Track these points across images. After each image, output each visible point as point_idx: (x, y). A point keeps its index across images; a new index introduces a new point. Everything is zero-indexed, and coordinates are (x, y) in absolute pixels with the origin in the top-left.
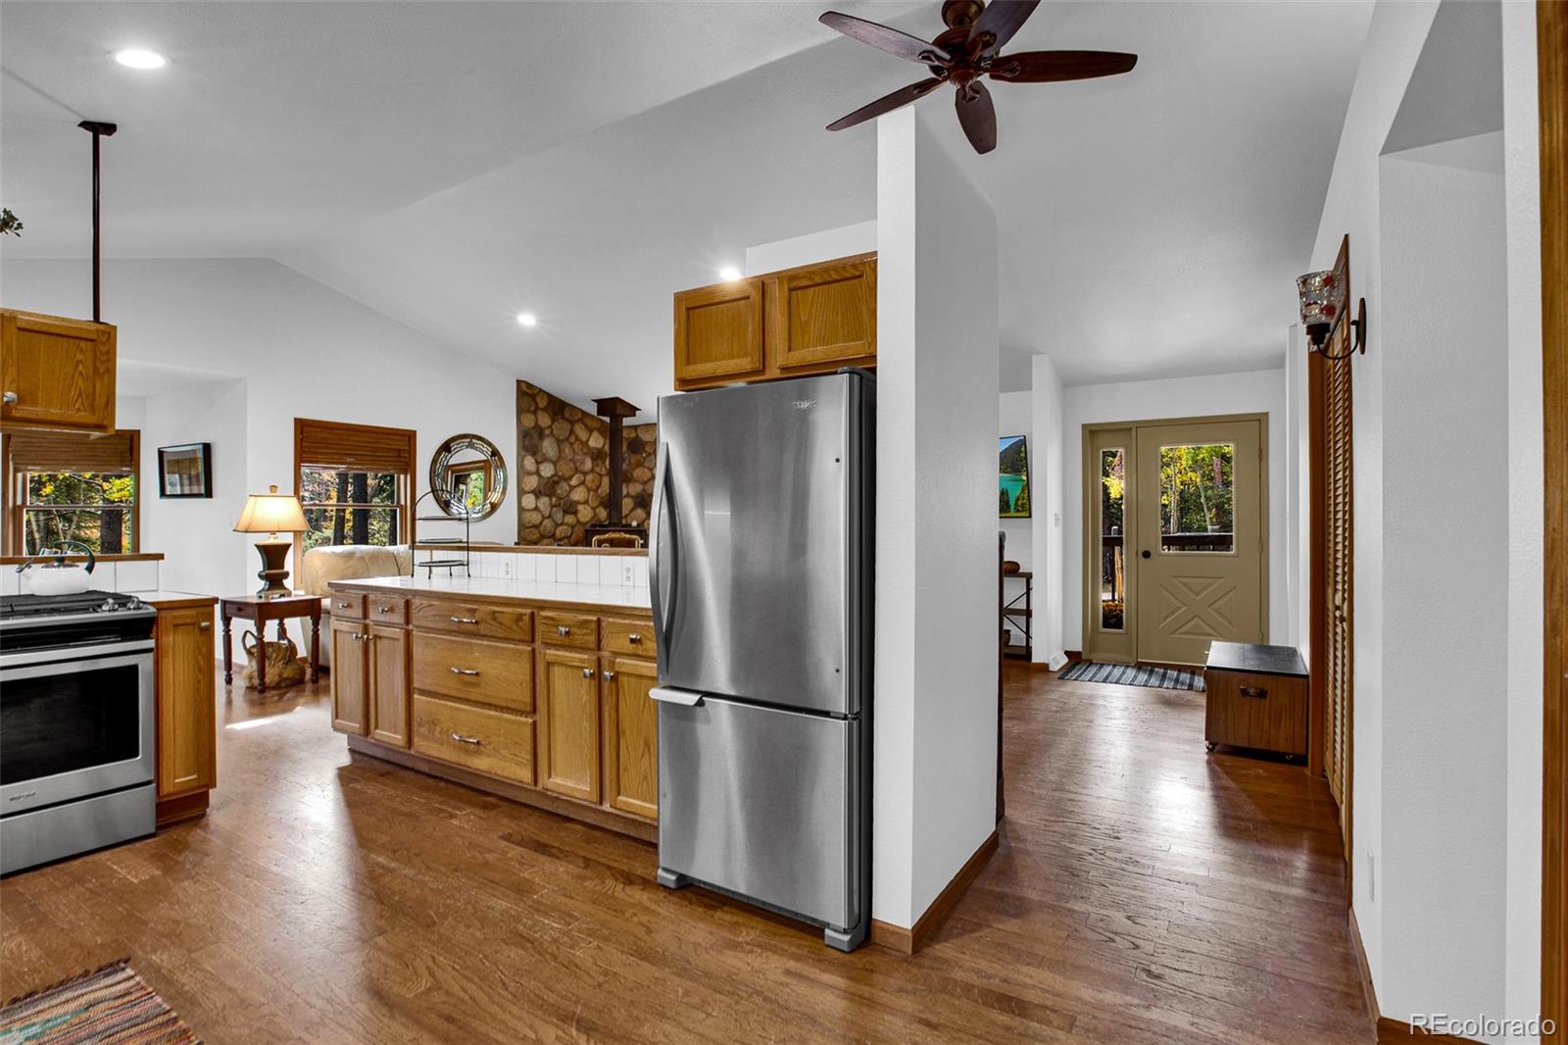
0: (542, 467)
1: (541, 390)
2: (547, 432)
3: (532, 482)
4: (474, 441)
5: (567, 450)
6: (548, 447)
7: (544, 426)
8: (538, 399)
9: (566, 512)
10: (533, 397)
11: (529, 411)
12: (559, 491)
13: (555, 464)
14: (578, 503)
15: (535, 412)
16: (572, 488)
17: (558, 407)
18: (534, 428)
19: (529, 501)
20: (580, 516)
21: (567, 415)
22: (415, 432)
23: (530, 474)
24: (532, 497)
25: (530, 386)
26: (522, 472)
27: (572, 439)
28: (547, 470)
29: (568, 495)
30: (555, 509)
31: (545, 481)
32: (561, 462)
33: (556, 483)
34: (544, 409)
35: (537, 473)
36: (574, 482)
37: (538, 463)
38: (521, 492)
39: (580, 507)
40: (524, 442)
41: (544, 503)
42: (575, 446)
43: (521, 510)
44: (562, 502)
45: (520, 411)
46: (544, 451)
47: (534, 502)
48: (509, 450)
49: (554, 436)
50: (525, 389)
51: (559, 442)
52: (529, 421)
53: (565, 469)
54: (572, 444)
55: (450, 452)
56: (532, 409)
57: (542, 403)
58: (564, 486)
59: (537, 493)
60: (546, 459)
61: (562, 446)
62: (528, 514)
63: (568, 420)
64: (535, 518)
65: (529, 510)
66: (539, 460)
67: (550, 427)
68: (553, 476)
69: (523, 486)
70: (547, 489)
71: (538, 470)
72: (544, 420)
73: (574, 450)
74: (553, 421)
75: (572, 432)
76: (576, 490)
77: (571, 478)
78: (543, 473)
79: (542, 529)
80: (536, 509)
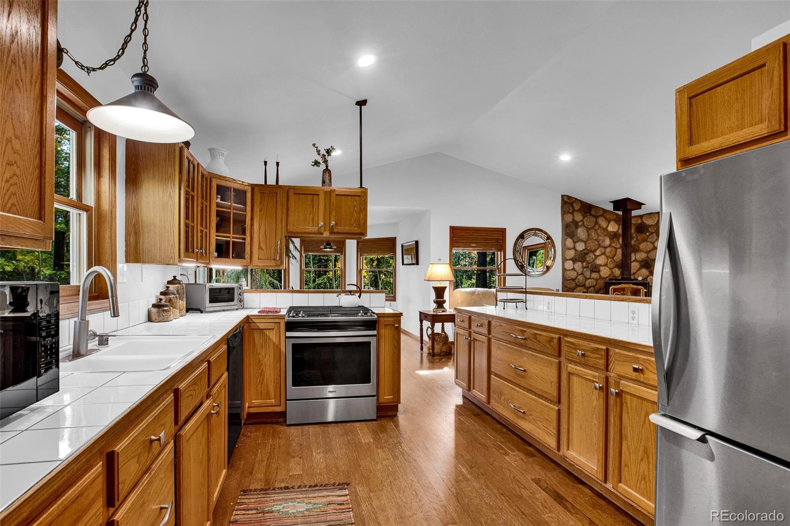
0: (577, 245)
1: (576, 199)
2: (580, 224)
3: (571, 254)
4: (537, 232)
5: (593, 234)
6: (581, 232)
7: (578, 220)
8: (574, 205)
9: (592, 271)
10: (571, 204)
11: (569, 213)
12: (588, 259)
13: (585, 242)
14: (601, 265)
15: (572, 213)
16: (597, 257)
17: (587, 209)
18: (572, 222)
19: (569, 265)
20: (602, 273)
21: (593, 212)
22: (505, 229)
23: (570, 249)
24: (571, 262)
25: (569, 197)
26: (565, 248)
27: (597, 227)
28: (580, 246)
29: (594, 261)
30: (585, 269)
31: (580, 252)
32: (590, 241)
33: (586, 254)
34: (578, 211)
35: (574, 248)
36: (598, 253)
37: (575, 242)
38: (564, 260)
39: (602, 268)
40: (566, 230)
41: (578, 265)
42: (599, 231)
43: (564, 270)
44: (590, 265)
45: (564, 213)
46: (578, 235)
47: (572, 265)
48: (557, 235)
49: (585, 226)
50: (566, 200)
51: (588, 229)
52: (569, 218)
53: (592, 245)
54: (596, 230)
55: (524, 239)
56: (571, 211)
57: (577, 207)
58: (592, 255)
59: (574, 260)
60: (580, 240)
61: (590, 232)
62: (568, 272)
63: (594, 216)
64: (573, 274)
65: (569, 270)
66: (575, 241)
67: (582, 221)
68: (584, 250)
69: (566, 256)
70: (580, 257)
71: (574, 247)
72: (578, 217)
73: (597, 233)
74: (584, 217)
75: (596, 222)
76: (599, 258)
77: (595, 250)
78: (577, 249)
79: (577, 281)
80: (574, 269)
